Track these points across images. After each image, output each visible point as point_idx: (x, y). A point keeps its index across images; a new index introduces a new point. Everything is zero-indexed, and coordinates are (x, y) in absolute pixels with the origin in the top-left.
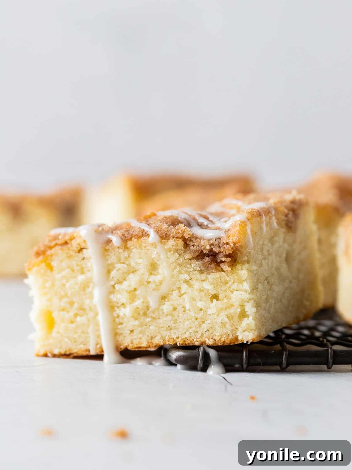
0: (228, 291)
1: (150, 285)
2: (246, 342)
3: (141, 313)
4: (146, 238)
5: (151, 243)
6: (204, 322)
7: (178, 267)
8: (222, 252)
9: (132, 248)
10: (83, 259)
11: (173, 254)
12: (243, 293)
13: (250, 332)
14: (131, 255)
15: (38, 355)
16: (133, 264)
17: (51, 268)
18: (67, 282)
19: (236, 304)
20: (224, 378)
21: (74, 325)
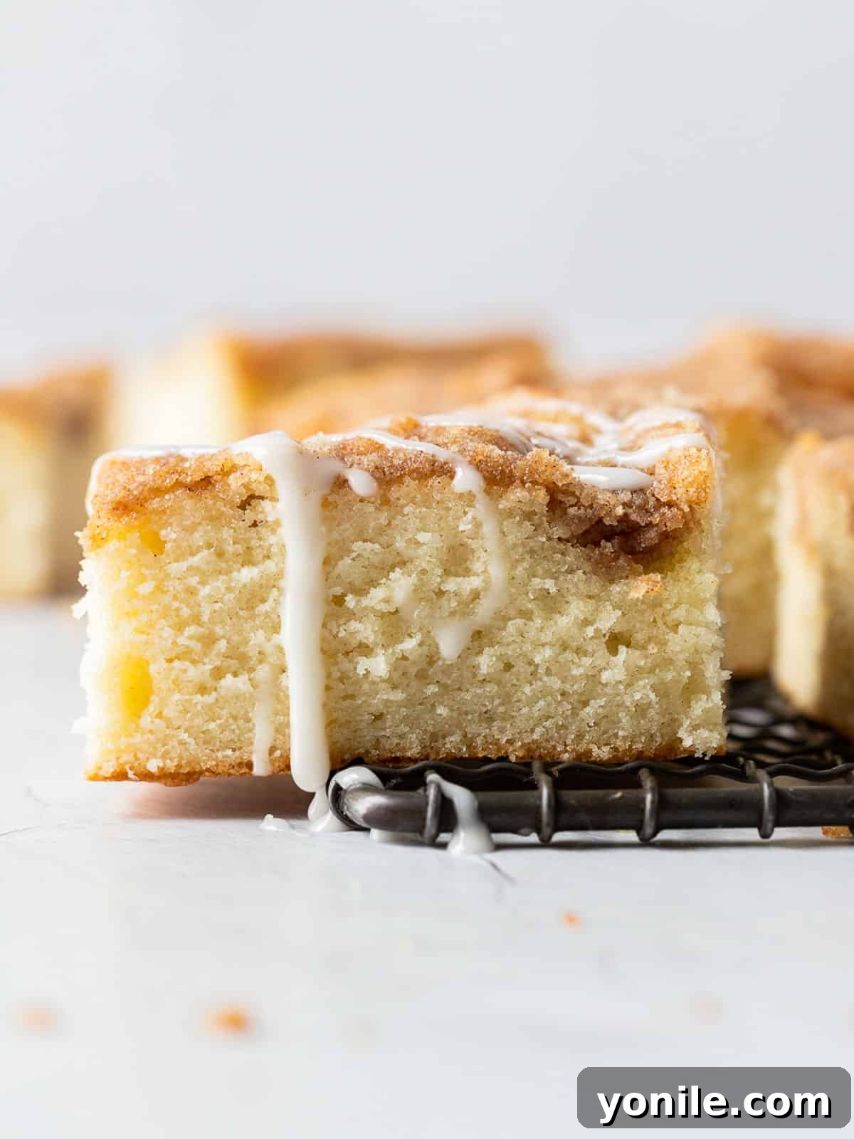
0: (660, 623)
1: (444, 601)
2: (701, 756)
3: (413, 671)
4: (445, 479)
5: (458, 492)
6: (585, 704)
7: (528, 557)
8: (657, 525)
9: (402, 502)
10: (255, 525)
11: (520, 524)
12: (702, 631)
13: (711, 731)
14: (397, 521)
15: (95, 778)
16: (400, 544)
17: (157, 546)
18: (203, 583)
19: (681, 659)
20: (494, 866)
21: (209, 699)
